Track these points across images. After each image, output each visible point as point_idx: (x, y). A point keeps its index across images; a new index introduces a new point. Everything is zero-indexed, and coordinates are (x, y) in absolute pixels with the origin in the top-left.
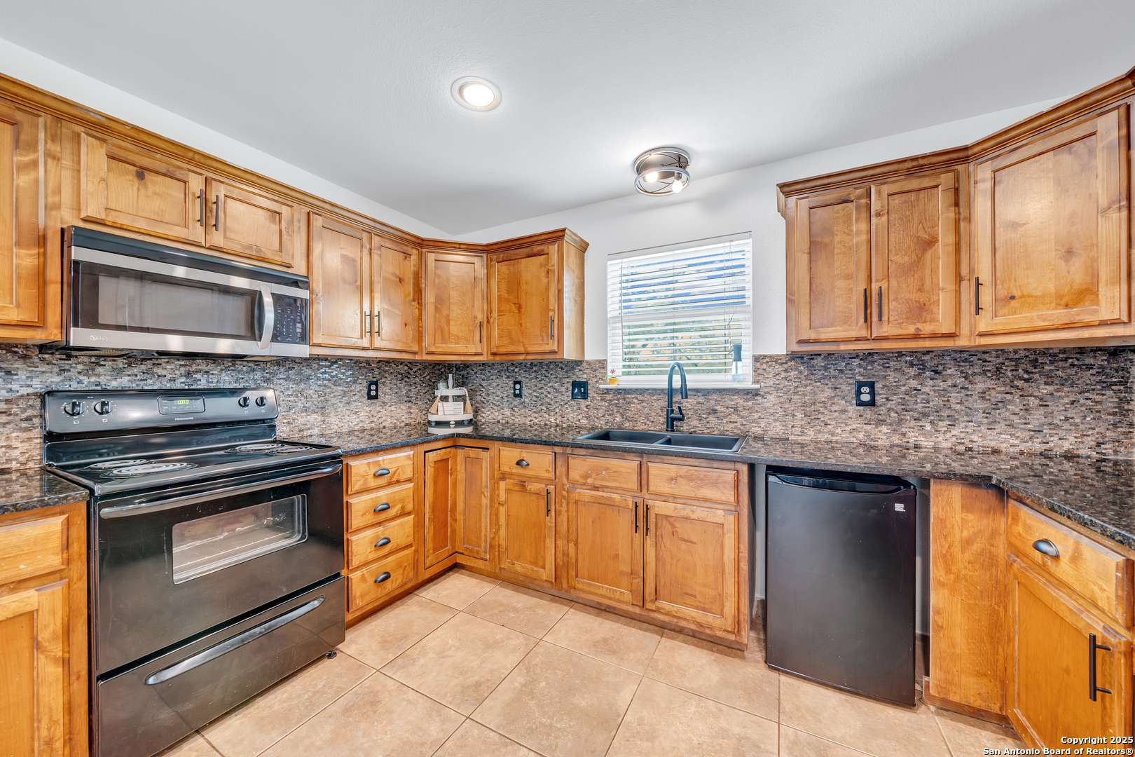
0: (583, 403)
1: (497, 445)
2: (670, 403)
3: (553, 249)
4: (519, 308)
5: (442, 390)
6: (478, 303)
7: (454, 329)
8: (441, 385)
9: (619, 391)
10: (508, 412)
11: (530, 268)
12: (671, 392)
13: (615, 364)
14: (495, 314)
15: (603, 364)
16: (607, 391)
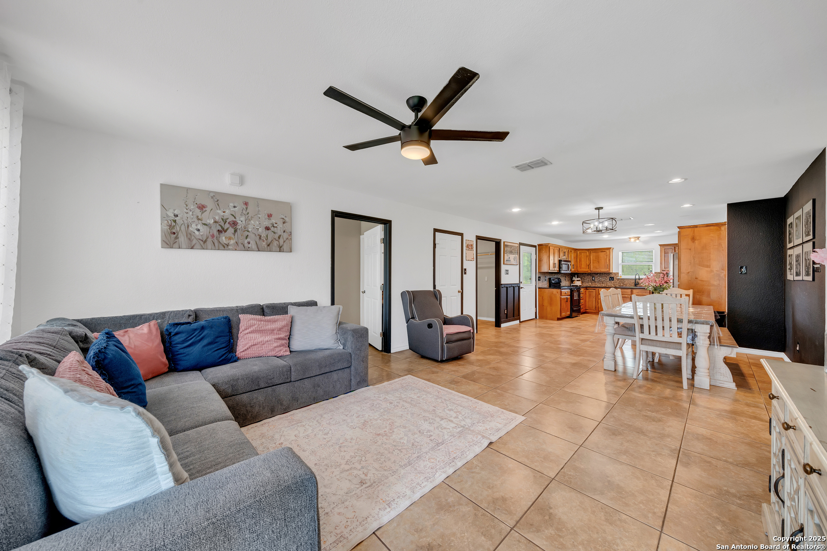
0: (612, 281)
1: (598, 289)
2: (636, 281)
3: (608, 251)
4: (599, 262)
5: (574, 279)
6: (588, 261)
7: (583, 266)
8: (574, 278)
9: (622, 279)
10: (590, 284)
11: (602, 254)
12: (636, 279)
13: (620, 273)
14: (592, 263)
15: (618, 273)
16: (619, 279)
